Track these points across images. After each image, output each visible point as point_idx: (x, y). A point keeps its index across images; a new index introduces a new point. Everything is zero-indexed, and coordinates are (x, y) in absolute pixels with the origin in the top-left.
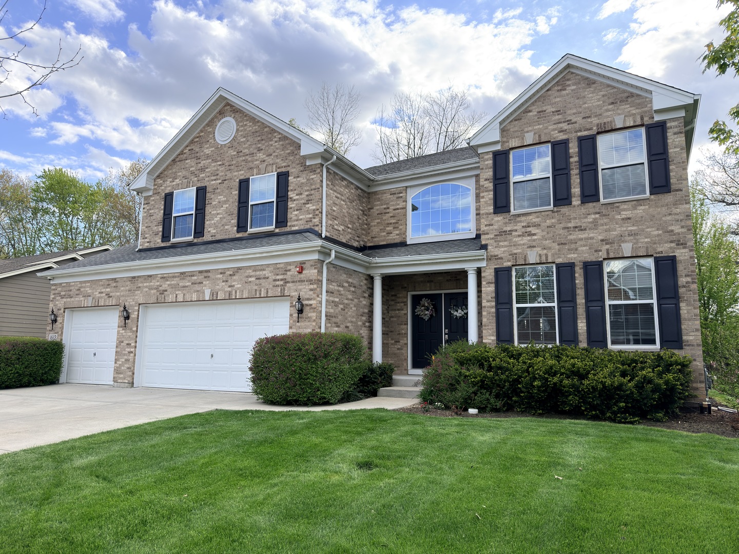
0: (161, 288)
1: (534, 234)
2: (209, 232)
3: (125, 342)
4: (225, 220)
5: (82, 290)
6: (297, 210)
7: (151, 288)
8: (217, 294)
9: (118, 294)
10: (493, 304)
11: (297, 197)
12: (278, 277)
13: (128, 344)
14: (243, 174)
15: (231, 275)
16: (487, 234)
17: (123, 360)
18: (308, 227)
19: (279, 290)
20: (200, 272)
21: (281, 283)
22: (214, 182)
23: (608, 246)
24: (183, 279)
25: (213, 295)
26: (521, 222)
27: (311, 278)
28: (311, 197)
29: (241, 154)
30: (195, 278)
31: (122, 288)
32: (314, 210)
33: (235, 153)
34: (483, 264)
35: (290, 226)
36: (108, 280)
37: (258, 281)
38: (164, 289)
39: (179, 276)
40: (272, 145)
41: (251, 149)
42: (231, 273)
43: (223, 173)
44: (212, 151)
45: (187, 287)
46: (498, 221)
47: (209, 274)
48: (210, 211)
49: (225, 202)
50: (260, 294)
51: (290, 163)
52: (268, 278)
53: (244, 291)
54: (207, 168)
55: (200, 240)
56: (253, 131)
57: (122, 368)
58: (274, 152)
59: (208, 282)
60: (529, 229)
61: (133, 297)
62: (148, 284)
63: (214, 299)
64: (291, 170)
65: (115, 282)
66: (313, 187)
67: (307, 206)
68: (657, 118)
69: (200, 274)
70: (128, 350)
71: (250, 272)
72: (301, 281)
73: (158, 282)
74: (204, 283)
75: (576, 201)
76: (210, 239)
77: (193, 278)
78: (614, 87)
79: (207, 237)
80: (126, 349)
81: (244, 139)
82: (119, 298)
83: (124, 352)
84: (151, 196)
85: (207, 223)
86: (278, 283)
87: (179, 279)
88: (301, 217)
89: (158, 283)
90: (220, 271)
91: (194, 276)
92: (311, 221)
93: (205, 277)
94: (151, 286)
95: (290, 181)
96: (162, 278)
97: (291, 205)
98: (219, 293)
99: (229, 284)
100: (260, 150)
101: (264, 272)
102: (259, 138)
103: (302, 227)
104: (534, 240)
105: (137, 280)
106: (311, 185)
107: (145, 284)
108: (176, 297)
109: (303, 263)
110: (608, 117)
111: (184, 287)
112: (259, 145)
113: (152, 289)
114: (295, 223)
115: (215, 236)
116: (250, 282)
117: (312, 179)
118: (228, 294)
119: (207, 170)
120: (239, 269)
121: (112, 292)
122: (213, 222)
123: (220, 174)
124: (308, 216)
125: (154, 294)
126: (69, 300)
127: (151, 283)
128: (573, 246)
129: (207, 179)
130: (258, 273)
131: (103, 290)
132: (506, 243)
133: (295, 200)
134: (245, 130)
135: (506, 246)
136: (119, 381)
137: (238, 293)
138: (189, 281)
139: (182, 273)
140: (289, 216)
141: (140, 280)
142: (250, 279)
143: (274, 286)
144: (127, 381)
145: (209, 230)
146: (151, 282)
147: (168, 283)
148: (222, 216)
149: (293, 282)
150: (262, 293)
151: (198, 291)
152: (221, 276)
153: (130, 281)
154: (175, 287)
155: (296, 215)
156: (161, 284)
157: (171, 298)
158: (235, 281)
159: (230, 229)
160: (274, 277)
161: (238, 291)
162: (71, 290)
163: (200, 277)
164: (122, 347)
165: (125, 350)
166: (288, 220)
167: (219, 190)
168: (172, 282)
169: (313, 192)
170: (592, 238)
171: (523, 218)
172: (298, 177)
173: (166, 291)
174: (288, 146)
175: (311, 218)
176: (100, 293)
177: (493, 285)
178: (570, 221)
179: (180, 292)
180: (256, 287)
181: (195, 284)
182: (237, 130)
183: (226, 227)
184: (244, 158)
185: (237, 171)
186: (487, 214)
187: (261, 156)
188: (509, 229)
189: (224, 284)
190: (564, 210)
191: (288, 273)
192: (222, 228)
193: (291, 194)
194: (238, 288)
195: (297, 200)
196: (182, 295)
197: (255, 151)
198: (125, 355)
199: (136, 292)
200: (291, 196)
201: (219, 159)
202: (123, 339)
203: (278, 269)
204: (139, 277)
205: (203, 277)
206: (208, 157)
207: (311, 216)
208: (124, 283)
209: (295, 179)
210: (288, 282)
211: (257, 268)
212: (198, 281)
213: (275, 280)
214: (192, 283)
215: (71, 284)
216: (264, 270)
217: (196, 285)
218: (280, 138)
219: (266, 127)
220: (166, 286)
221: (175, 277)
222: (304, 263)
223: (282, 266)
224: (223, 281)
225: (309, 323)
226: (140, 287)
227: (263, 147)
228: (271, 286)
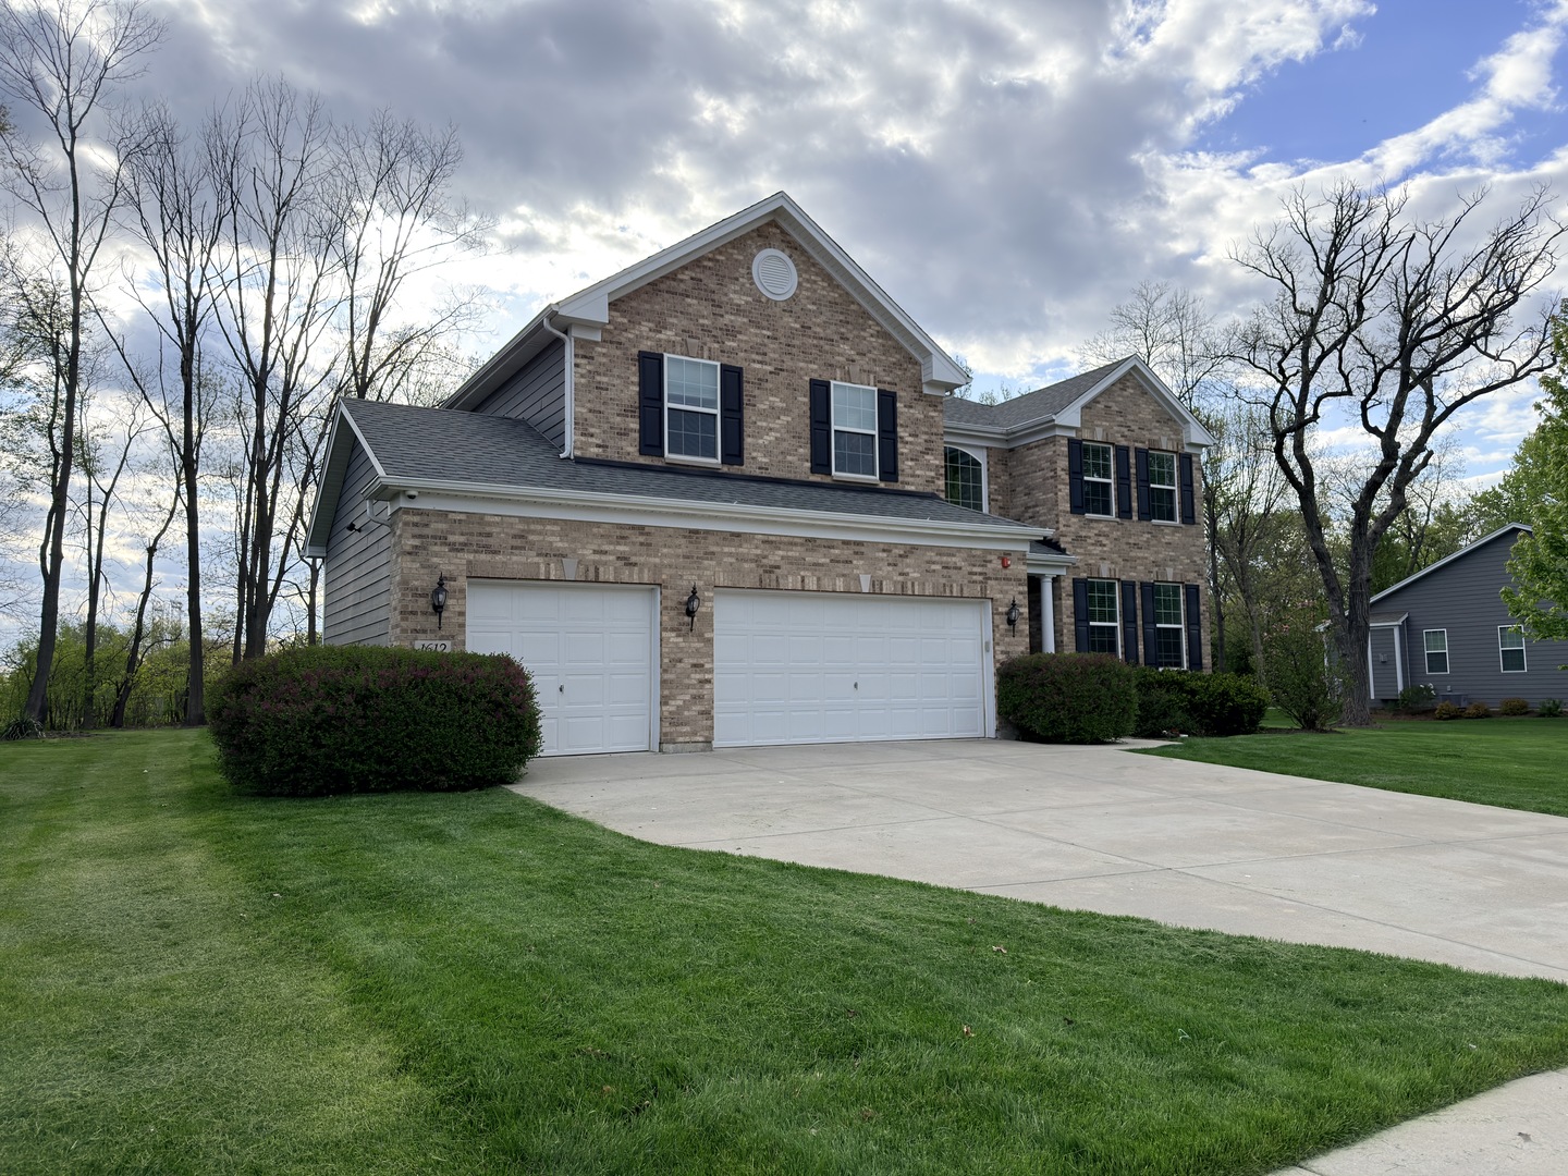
0: (765, 561)
1: (1104, 545)
2: (753, 458)
3: (686, 660)
4: (785, 445)
5: (531, 537)
6: (912, 460)
7: (741, 559)
8: (881, 584)
9: (657, 560)
10: (1073, 620)
11: (910, 439)
12: (976, 569)
13: (695, 666)
14: (816, 370)
15: (900, 556)
16: (1065, 536)
17: (688, 697)
18: (929, 489)
19: (979, 589)
20: (846, 543)
21: (980, 578)
22: (758, 366)
23: (1157, 569)
24: (813, 550)
25: (874, 585)
26: (1093, 528)
27: (1019, 577)
28: (932, 446)
29: (809, 332)
30: (837, 551)
31: (665, 550)
32: (937, 466)
33: (798, 326)
34: (1063, 572)
35: (902, 483)
36: (620, 526)
37: (945, 571)
38: (772, 563)
39: (802, 545)
40: (865, 339)
41: (828, 331)
42: (902, 552)
43: (776, 356)
44: (747, 303)
45: (822, 565)
46: (1074, 523)
47: (863, 549)
48: (754, 418)
49: (786, 411)
50: (951, 592)
51: (897, 380)
52: (960, 568)
53: (927, 584)
54: (740, 333)
55: (735, 469)
56: (829, 299)
57: (686, 713)
58: (870, 352)
59: (861, 562)
60: (1101, 538)
61: (700, 572)
62: (733, 550)
63: (877, 592)
64: (900, 394)
65: (642, 534)
66: (934, 430)
67: (927, 457)
68: (1188, 450)
69: (845, 547)
70: (698, 676)
71: (931, 555)
72: (1007, 579)
73: (757, 548)
74: (855, 562)
75: (1135, 518)
76: (758, 473)
77: (832, 551)
78: (1160, 406)
79: (749, 468)
80: (693, 676)
81: (815, 308)
82: (656, 568)
83: (687, 681)
84: (596, 343)
85: (748, 441)
86: (975, 577)
87: (803, 549)
88: (918, 472)
89: (759, 552)
90: (881, 546)
91: (833, 547)
92: (933, 482)
93: (856, 553)
94: (743, 554)
95: (899, 410)
96: (764, 542)
97: (902, 449)
98: (884, 583)
99: (899, 569)
100: (844, 338)
101: (954, 559)
102: (842, 317)
103: (921, 489)
104: (1105, 552)
105: (705, 538)
106: (932, 426)
107: (726, 550)
108: (803, 581)
109: (1008, 553)
110: (1156, 434)
111: (815, 564)
112: (843, 330)
113: (746, 561)
114: (910, 479)
115: (767, 469)
116: (934, 571)
117: (933, 417)
118: (899, 586)
119: (739, 336)
120: (914, 547)
121: (635, 555)
122: (761, 441)
123: (772, 355)
124: (929, 473)
125: (751, 571)
126: (483, 557)
127: (741, 550)
128: (1133, 564)
129: (742, 354)
130: (945, 559)
131: (606, 547)
132: (1082, 551)
133: (907, 443)
134: (815, 291)
135: (1082, 554)
136: (681, 739)
137: (916, 587)
138: (825, 556)
139: (808, 540)
140: (900, 466)
141: (711, 539)
142: (933, 567)
143: (969, 582)
144: (701, 739)
145: (754, 454)
146: (740, 546)
147: (781, 553)
148: (778, 435)
149: (996, 579)
150: (955, 590)
151: (844, 575)
152: (885, 555)
153: (685, 537)
154: (798, 563)
155: (911, 468)
156: (766, 553)
157: (791, 582)
158: (908, 566)
159: (798, 463)
160: (969, 569)
161: (916, 583)
162: (489, 535)
163: (846, 552)
164: (679, 671)
165: (689, 677)
166: (900, 472)
167: (769, 385)
168: (790, 554)
169: (934, 438)
170: (1146, 558)
171: (1095, 525)
172: (911, 407)
173: (778, 567)
174: (892, 350)
175: (933, 477)
176: (595, 552)
177: (1072, 598)
178: (1130, 536)
179: (809, 574)
180: (943, 581)
181: (838, 562)
182: (800, 284)
183: (789, 458)
184: (815, 342)
185: (804, 361)
186: (1064, 511)
187: (845, 348)
188: (1084, 534)
189: (890, 568)
190: (1126, 523)
191: (989, 565)
192: (780, 457)
193: (901, 432)
194: (916, 579)
195: (911, 443)
196: (815, 578)
197: (836, 337)
198: (688, 687)
199: (706, 562)
200: (902, 434)
201: (765, 324)
202: (679, 655)
203: (974, 556)
204: (707, 532)
205: (851, 552)
206: (738, 311)
207: (933, 474)
208: (669, 539)
209: (906, 410)
210: (990, 578)
211: (943, 550)
212: (843, 558)
213: (971, 573)
214: (832, 561)
215: (487, 519)
216: (954, 555)
217: (841, 565)
218: (878, 332)
219: (853, 303)
220: (777, 558)
221: (796, 544)
222: (1010, 554)
223: (978, 553)
224: (889, 565)
225: (1020, 639)
226: (713, 553)
227: (850, 336)
228: (966, 581)
